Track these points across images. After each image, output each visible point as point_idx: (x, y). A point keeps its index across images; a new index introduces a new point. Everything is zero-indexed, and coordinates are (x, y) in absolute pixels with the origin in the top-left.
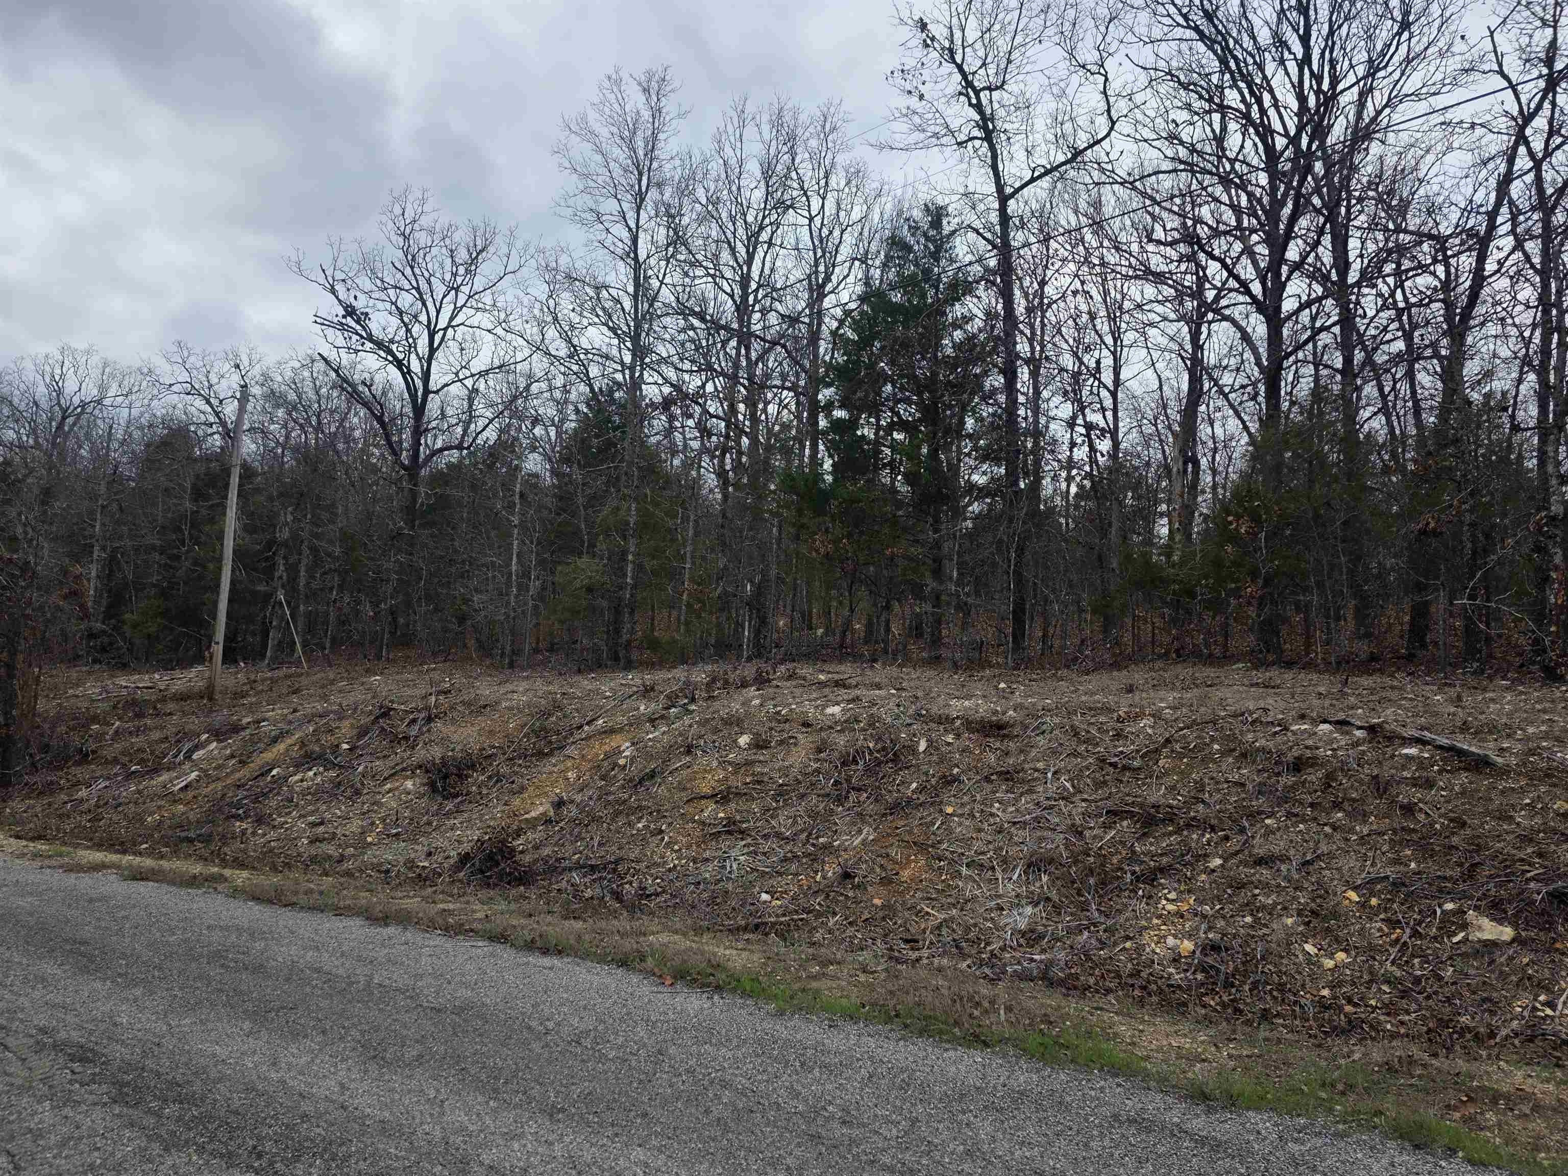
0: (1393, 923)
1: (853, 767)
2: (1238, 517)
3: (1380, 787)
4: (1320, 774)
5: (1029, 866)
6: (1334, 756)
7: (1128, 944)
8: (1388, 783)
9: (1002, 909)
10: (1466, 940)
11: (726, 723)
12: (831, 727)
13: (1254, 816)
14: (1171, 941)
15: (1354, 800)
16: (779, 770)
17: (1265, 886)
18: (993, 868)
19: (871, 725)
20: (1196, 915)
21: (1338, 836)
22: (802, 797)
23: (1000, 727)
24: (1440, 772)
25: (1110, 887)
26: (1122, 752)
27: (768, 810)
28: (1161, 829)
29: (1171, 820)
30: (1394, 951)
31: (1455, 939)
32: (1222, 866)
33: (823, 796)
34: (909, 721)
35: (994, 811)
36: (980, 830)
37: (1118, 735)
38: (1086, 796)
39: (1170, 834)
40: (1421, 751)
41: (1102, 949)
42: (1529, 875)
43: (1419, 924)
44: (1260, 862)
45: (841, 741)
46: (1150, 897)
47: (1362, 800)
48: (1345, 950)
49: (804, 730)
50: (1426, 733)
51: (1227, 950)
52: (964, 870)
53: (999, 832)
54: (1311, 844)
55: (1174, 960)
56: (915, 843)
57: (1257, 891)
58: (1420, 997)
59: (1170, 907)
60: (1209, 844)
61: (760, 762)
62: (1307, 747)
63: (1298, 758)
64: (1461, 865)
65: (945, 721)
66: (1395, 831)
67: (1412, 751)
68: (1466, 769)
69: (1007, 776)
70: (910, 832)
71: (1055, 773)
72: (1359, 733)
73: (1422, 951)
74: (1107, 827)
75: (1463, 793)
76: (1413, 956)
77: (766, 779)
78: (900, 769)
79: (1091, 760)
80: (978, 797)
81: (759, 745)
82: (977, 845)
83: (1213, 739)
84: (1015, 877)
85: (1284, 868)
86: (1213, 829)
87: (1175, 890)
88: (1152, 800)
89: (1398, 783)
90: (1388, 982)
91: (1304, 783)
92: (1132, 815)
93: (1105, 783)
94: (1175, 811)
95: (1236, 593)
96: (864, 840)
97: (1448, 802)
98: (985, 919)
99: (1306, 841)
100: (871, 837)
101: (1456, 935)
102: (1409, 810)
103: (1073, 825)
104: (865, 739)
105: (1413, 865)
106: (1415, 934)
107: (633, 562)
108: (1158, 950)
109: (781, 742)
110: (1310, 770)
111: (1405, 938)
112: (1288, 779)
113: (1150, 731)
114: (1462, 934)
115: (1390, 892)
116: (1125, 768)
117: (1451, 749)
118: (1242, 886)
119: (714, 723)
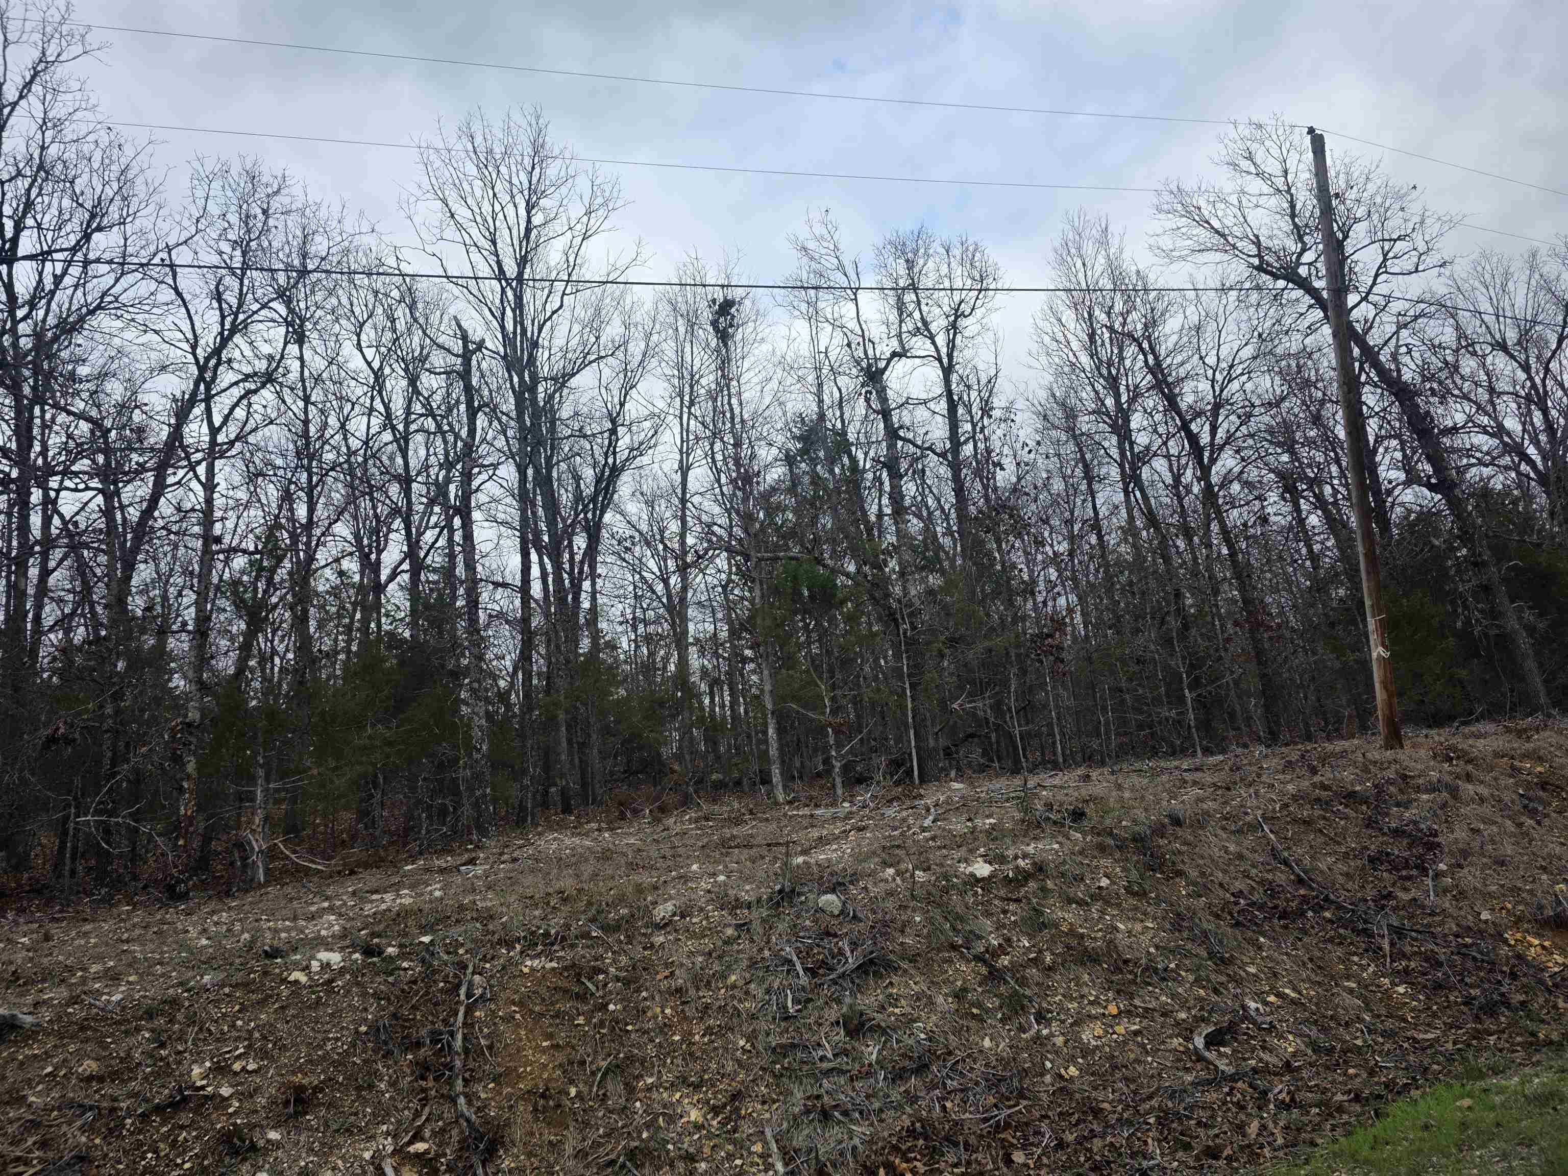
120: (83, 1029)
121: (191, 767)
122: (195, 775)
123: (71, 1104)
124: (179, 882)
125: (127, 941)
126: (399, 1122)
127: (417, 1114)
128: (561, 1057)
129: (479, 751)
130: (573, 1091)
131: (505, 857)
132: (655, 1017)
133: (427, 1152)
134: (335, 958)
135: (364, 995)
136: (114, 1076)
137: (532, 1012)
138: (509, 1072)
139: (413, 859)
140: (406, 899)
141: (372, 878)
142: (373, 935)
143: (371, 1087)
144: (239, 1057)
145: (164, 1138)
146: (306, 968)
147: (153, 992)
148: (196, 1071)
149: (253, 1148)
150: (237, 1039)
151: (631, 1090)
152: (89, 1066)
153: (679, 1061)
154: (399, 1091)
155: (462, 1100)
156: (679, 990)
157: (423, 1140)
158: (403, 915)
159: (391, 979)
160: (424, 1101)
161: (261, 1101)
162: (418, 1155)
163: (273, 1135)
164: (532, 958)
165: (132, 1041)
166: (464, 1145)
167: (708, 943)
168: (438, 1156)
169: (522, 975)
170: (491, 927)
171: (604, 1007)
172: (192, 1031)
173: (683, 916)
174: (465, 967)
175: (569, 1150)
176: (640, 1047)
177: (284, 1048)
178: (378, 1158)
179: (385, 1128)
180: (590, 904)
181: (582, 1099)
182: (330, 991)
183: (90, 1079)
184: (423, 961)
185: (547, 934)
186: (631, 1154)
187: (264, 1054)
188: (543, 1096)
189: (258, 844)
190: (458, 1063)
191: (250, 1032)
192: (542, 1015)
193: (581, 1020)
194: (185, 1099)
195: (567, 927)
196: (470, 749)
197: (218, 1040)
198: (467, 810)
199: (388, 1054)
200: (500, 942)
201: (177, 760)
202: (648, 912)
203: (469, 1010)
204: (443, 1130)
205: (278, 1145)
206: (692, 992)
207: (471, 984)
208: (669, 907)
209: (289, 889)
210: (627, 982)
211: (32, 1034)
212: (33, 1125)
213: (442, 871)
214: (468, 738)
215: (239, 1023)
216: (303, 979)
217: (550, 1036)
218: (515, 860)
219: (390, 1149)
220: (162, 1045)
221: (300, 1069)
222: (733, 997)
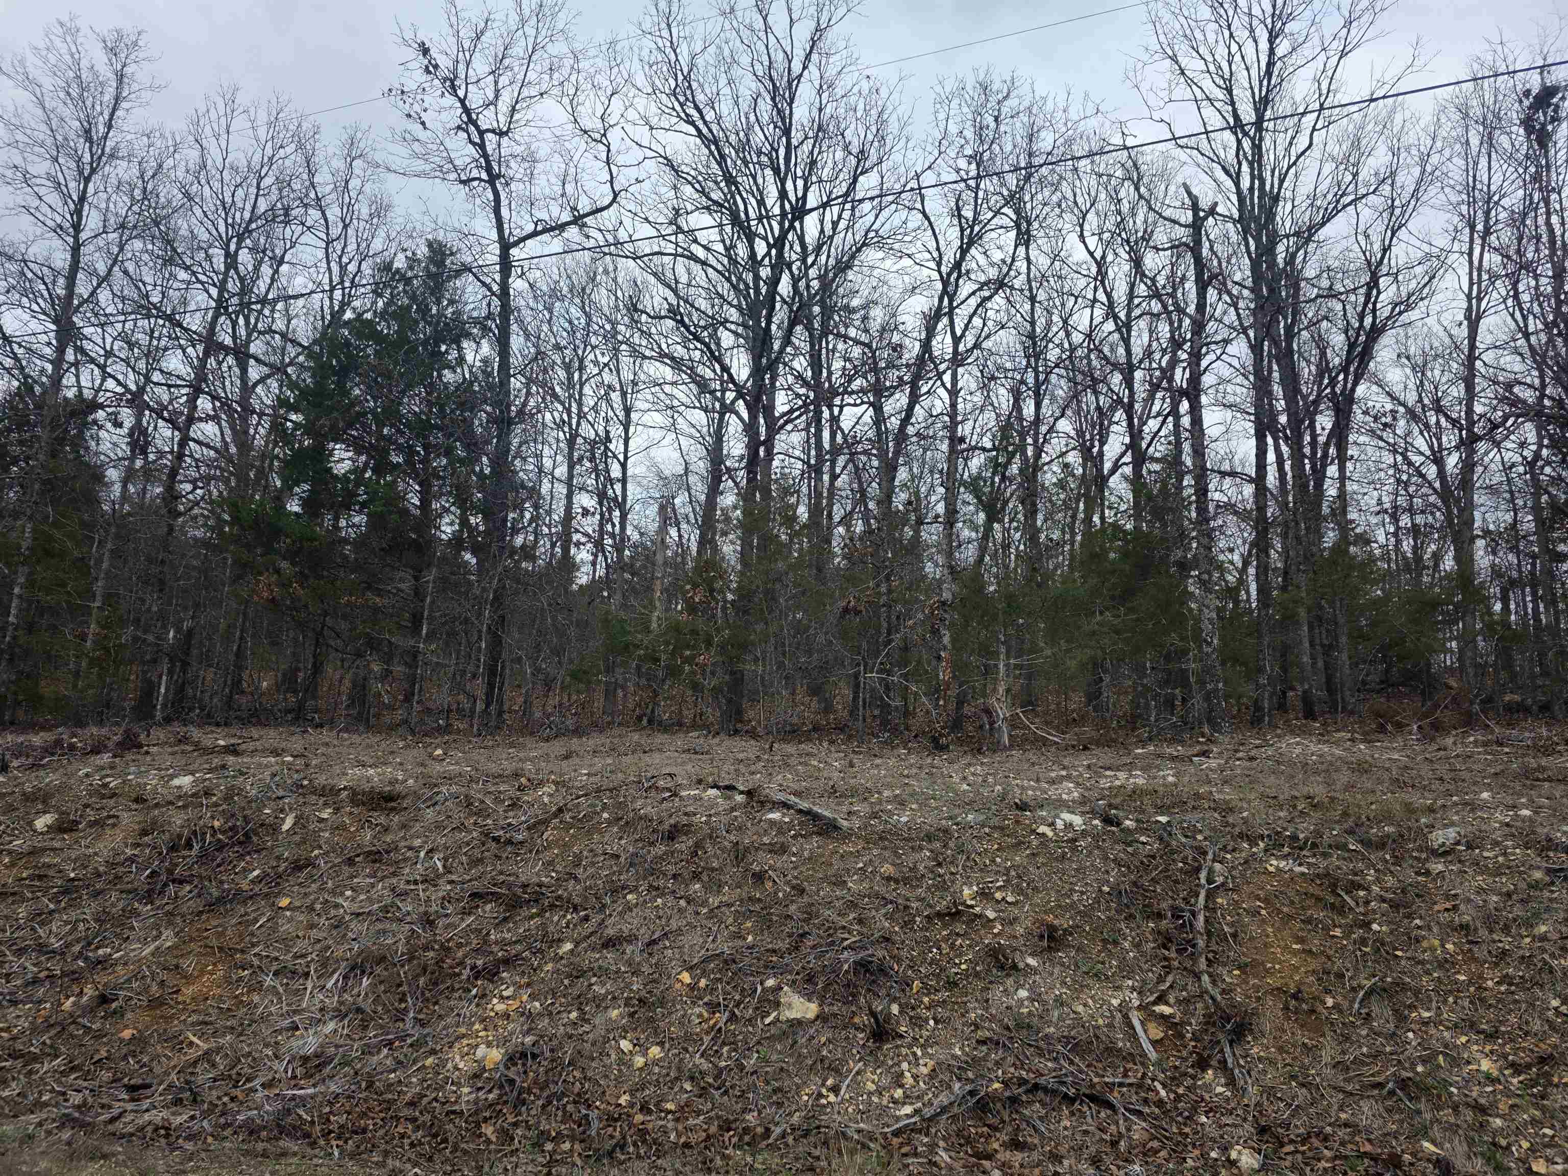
0: (713, 1007)
1: (185, 853)
2: (695, 586)
3: (740, 854)
4: (690, 843)
5: (353, 968)
6: (706, 823)
7: (429, 1061)
8: (747, 850)
9: (297, 1028)
10: (777, 1020)
11: (27, 800)
12: (171, 803)
13: (617, 890)
14: (481, 1051)
15: (713, 870)
16: (75, 861)
17: (603, 973)
18: (307, 975)
19: (228, 798)
20: (523, 1014)
21: (691, 909)
22: (97, 894)
23: (390, 798)
24: (794, 837)
25: (442, 987)
26: (510, 824)
27: (40, 915)
28: (525, 912)
29: (536, 901)
30: (707, 1039)
31: (767, 1021)
32: (572, 951)
33: (129, 892)
34: (281, 793)
35: (340, 900)
36: (312, 926)
37: (514, 805)
38: (454, 877)
39: (532, 917)
40: (784, 815)
41: (394, 1071)
42: (846, 943)
43: (737, 1005)
44: (609, 943)
45: (178, 819)
46: (484, 996)
47: (720, 870)
48: (661, 1044)
49: (134, 806)
50: (792, 797)
51: (534, 1056)
52: (269, 981)
53: (336, 927)
54: (664, 921)
55: (476, 1076)
56: (221, 949)
57: (594, 980)
58: (717, 1094)
59: (500, 1007)
60: (567, 927)
61: (53, 849)
62: (686, 814)
63: (675, 826)
64: (790, 935)
65: (328, 793)
66: (741, 901)
67: (775, 816)
68: (820, 834)
69: (375, 857)
70: (222, 934)
71: (431, 851)
72: (739, 798)
73: (735, 1036)
74: (465, 913)
75: (810, 859)
76: (724, 1044)
77: (51, 873)
78: (249, 853)
79: (475, 834)
80: (330, 884)
81: (64, 827)
82: (300, 946)
83: (605, 807)
84: (329, 985)
85: (629, 949)
86: (575, 909)
87: (514, 984)
88: (523, 878)
89: (757, 849)
90: (692, 1079)
91: (672, 853)
92: (496, 896)
93: (481, 861)
94: (544, 890)
95: (689, 660)
96: (158, 948)
97: (795, 868)
98: (267, 1045)
99: (660, 918)
100: (169, 944)
101: (769, 1014)
102: (759, 877)
103: (426, 913)
104: (213, 818)
105: (750, 938)
106: (733, 1018)
107: (20, 597)
108: (461, 1065)
109: (92, 824)
110: (684, 838)
111: (721, 1024)
112: (660, 849)
113: (546, 800)
114: (774, 1014)
115: (720, 971)
116: (509, 842)
117: (808, 813)
118: (581, 974)
119: (9, 799)
120: (881, 838)
121: (946, 640)
122: (949, 646)
123: (877, 895)
124: (941, 735)
125: (908, 777)
126: (1144, 981)
127: (1161, 980)
128: (1314, 964)
129: (1209, 644)
130: (1330, 1002)
131: (1240, 755)
132: (1433, 949)
133: (1171, 1016)
134: (1077, 820)
135: (1106, 858)
136: (906, 881)
137: (1279, 911)
138: (1254, 964)
139: (1143, 743)
140: (1140, 780)
141: (1104, 756)
142: (1110, 806)
143: (1116, 943)
144: (999, 888)
145: (946, 939)
146: (1052, 825)
147: (930, 820)
148: (966, 892)
149: (1015, 967)
150: (998, 872)
151: (1401, 1019)
152: (887, 869)
153: (1466, 1003)
154: (1143, 954)
155: (1205, 978)
156: (1464, 927)
157: (1167, 1003)
158: (1137, 794)
159: (1130, 849)
160: (1168, 969)
161: (1019, 930)
162: (1162, 1016)
163: (1031, 961)
164: (1278, 858)
165: (917, 856)
166: (1208, 1021)
167: (1506, 883)
168: (1182, 1023)
169: (1266, 872)
170: (1231, 820)
171: (1367, 925)
172: (961, 858)
173: (1470, 847)
174: (1205, 853)
175: (1326, 1059)
176: (1413, 977)
177: (1036, 889)
178: (1124, 1009)
179: (1130, 983)
180: (1345, 814)
181: (1340, 1012)
182: (1074, 849)
183: (889, 879)
184: (1161, 839)
185: (1294, 838)
186: (1403, 1084)
187: (1021, 892)
188: (1295, 997)
189: (1002, 711)
190: (1201, 943)
191: (1008, 870)
192: (1290, 917)
193: (1338, 932)
194: (958, 912)
195: (1319, 834)
196: (1200, 641)
197: (981, 870)
198: (1198, 703)
199: (1130, 917)
200: (1241, 836)
201: (935, 632)
202: (1422, 834)
203: (1210, 896)
204: (1187, 1001)
205: (1035, 971)
206: (1483, 933)
207: (1211, 871)
208: (1452, 833)
209: (1030, 755)
210: (1395, 906)
211: (847, 836)
212: (852, 905)
213: (1173, 759)
214: (1198, 630)
215: (998, 860)
216: (1050, 834)
217: (1301, 940)
218: (1252, 759)
219: (1136, 1003)
220: (939, 865)
221: (1051, 911)
222: (1544, 950)
